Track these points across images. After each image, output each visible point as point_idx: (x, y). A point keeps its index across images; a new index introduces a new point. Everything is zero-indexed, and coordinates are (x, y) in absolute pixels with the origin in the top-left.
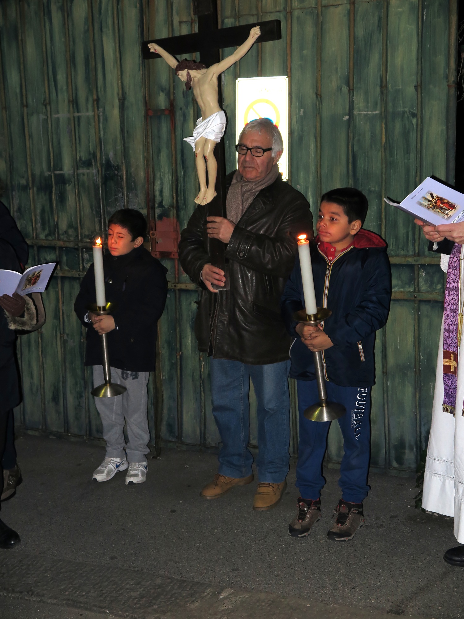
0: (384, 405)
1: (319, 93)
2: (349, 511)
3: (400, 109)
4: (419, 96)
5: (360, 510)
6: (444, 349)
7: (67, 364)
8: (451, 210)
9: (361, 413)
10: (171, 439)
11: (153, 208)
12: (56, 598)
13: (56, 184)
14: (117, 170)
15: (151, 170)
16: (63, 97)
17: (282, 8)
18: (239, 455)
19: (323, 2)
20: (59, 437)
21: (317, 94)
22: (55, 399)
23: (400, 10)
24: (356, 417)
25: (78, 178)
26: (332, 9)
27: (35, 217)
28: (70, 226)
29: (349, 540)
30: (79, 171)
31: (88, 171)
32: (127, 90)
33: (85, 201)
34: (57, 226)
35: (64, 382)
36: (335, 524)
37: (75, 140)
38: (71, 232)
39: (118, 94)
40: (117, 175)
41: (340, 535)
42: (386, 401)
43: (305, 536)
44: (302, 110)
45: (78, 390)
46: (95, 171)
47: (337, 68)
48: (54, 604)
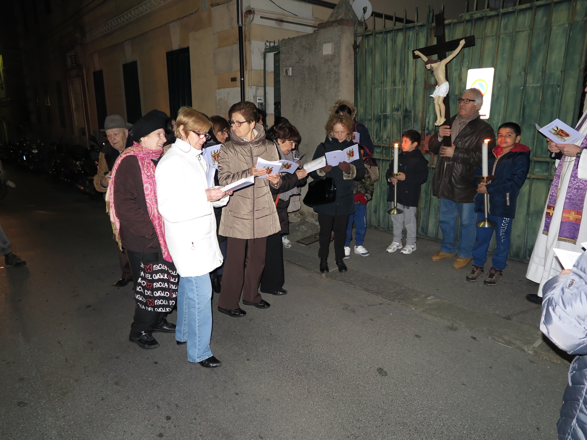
0: (526, 229)
1: (509, 76)
2: (496, 272)
3: (552, 83)
4: (563, 76)
5: (501, 273)
6: (548, 204)
7: (381, 198)
8: (567, 137)
9: (504, 229)
10: (422, 234)
11: (424, 130)
12: (360, 287)
13: (383, 119)
14: (410, 113)
15: (425, 113)
16: (389, 80)
17: (495, 34)
18: (450, 244)
19: (516, 30)
20: (375, 228)
21: (508, 76)
22: (375, 211)
23: (558, 31)
24: (503, 231)
25: (393, 116)
26: (521, 33)
27: (373, 133)
28: (388, 137)
29: (494, 285)
30: (393, 113)
31: (397, 113)
32: (417, 76)
33: (395, 126)
34: (382, 137)
35: (379, 205)
36: (488, 278)
37: (393, 99)
38: (388, 140)
39: (413, 78)
40: (410, 115)
41: (490, 283)
42: (527, 227)
43: (473, 281)
44: (500, 84)
45: (385, 208)
46: (400, 113)
47: (520, 64)
48: (360, 289)
